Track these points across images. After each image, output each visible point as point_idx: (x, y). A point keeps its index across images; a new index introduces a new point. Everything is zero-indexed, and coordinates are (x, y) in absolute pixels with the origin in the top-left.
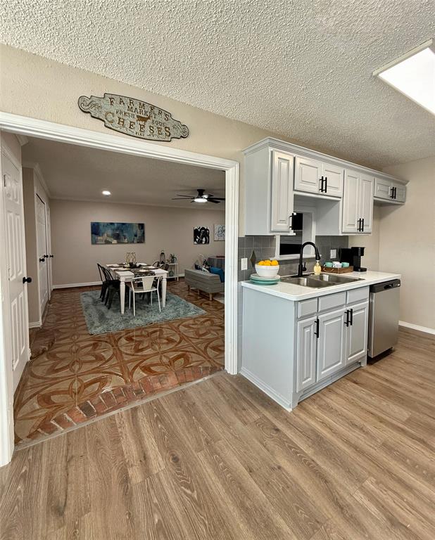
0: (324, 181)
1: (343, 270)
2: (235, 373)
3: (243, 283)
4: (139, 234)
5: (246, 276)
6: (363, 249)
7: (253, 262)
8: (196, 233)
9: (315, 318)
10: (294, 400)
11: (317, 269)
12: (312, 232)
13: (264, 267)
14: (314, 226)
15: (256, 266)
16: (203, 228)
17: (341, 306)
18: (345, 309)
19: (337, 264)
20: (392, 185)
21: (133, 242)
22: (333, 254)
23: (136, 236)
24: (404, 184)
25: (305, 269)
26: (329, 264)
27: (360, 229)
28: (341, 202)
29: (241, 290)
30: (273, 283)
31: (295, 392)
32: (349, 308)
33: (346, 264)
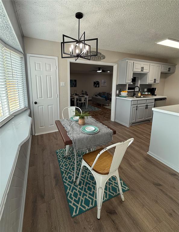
0: (143, 68)
1: (148, 95)
2: (114, 121)
3: (117, 97)
4: (75, 84)
5: (118, 95)
6: (155, 88)
7: (120, 92)
8: (95, 83)
9: (136, 105)
10: (129, 125)
11: (139, 94)
12: (139, 83)
13: (123, 93)
14: (139, 81)
15: (121, 92)
16: (97, 81)
17: (145, 103)
18: (145, 104)
19: (147, 93)
20: (169, 67)
21: (72, 87)
22: (146, 90)
23: (74, 84)
24: (175, 66)
25: (135, 94)
26: (144, 93)
27: (154, 82)
28: (148, 74)
29: (116, 99)
30: (125, 97)
31: (130, 123)
32: (147, 104)
33: (149, 93)
